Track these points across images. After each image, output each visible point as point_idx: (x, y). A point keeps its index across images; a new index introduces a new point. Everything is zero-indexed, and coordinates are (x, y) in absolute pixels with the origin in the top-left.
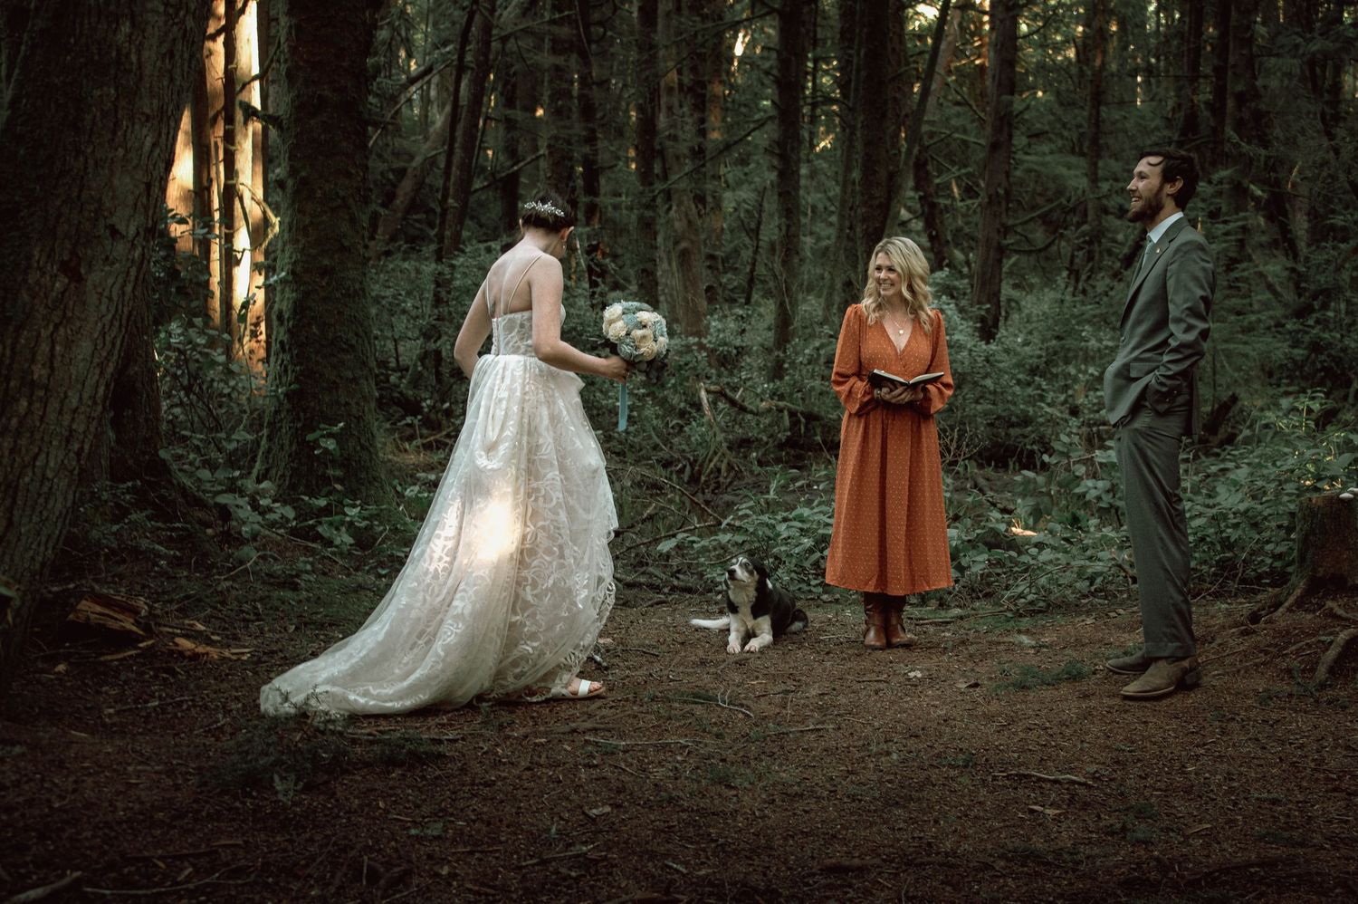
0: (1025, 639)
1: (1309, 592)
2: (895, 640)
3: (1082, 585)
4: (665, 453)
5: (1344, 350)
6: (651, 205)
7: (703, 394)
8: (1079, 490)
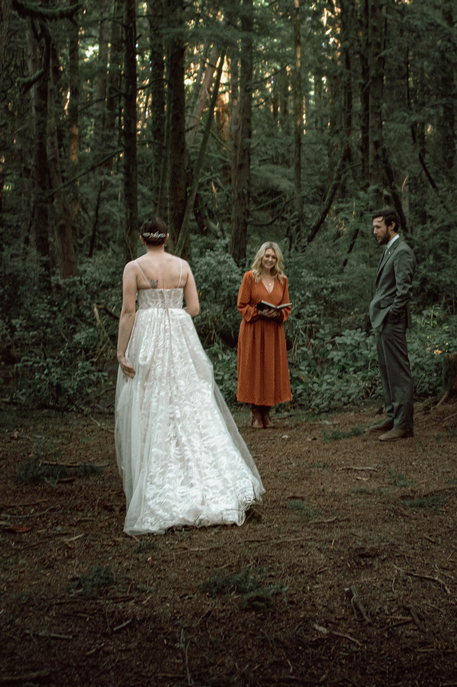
0: (327, 422)
1: (450, 396)
2: (268, 426)
3: (345, 399)
5: (440, 281)
6: (47, 201)
7: (96, 310)
8: (329, 357)
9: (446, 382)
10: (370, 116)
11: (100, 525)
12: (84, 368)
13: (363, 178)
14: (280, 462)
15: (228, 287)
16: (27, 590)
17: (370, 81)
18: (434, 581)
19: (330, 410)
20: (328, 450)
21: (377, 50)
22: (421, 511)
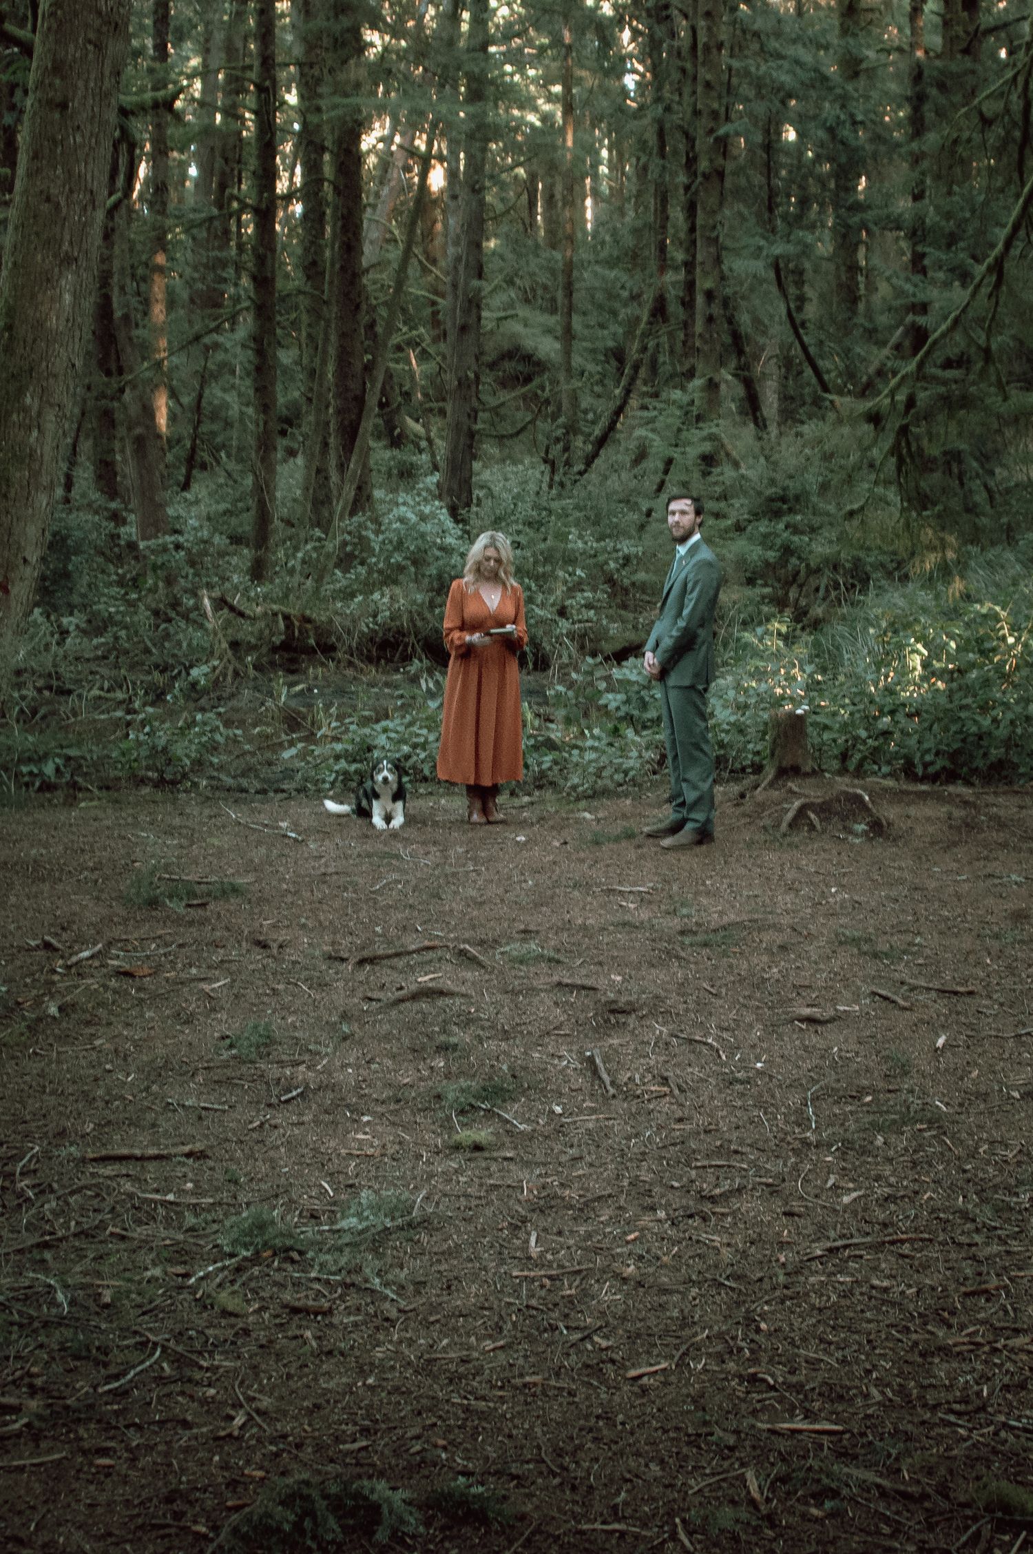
0: (587, 815)
1: (776, 777)
2: (492, 819)
3: (619, 777)
4: (156, 657)
6: (116, 397)
7: (206, 601)
8: (602, 702)
9: (773, 754)
10: (699, 243)
11: (251, 967)
12: (205, 724)
13: (686, 355)
14: (510, 878)
15: (437, 559)
16: (161, 1051)
17: (700, 179)
18: (705, 1044)
19: (595, 794)
20: (582, 861)
21: (712, 124)
22: (704, 952)
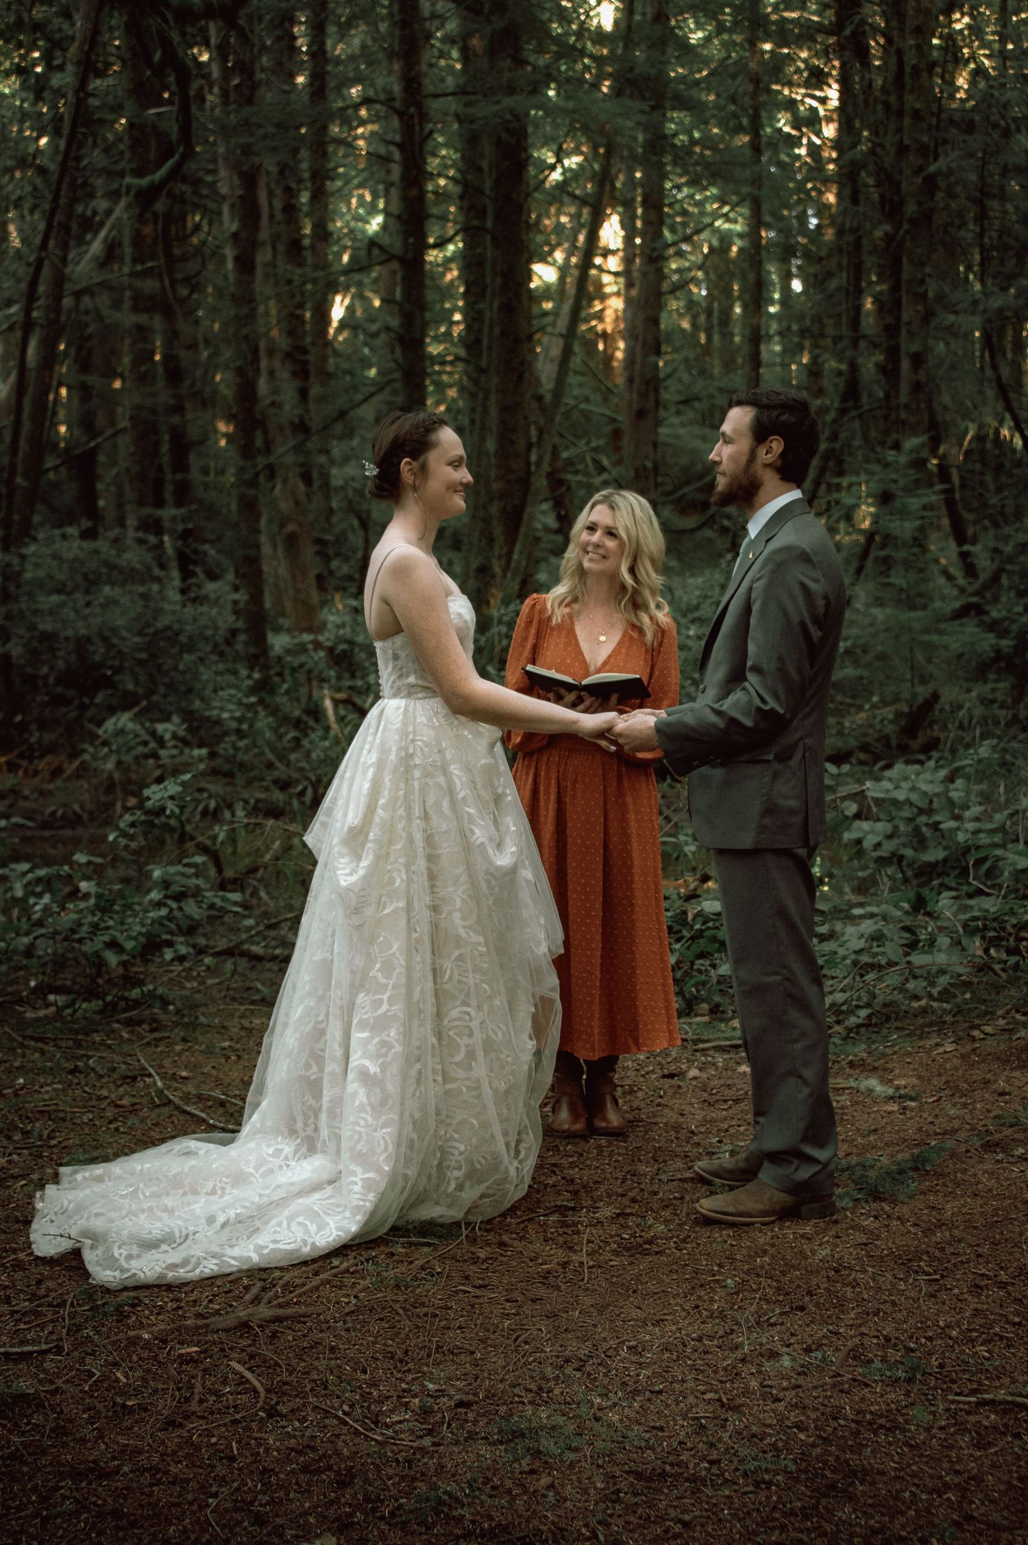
4: (281, 771)
6: (253, 483)
7: (328, 704)
8: (850, 835)
17: (906, 226)
21: (920, 162)
